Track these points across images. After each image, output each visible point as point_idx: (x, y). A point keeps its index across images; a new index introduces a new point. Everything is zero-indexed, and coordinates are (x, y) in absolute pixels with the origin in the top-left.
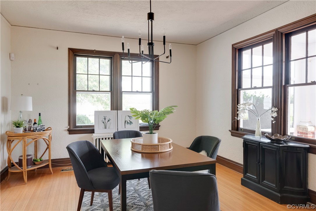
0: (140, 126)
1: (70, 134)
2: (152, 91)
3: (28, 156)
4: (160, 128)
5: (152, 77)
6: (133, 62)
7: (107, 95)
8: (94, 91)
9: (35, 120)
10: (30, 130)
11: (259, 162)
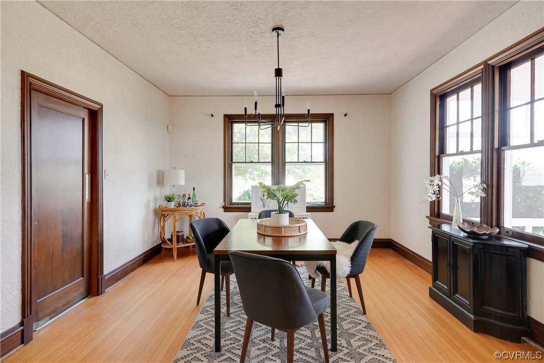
0: (307, 205)
1: (225, 211)
2: (326, 162)
3: (177, 232)
4: (334, 209)
5: (325, 142)
6: (300, 124)
7: (268, 166)
8: (252, 162)
9: (189, 195)
10: (184, 205)
11: (450, 265)
